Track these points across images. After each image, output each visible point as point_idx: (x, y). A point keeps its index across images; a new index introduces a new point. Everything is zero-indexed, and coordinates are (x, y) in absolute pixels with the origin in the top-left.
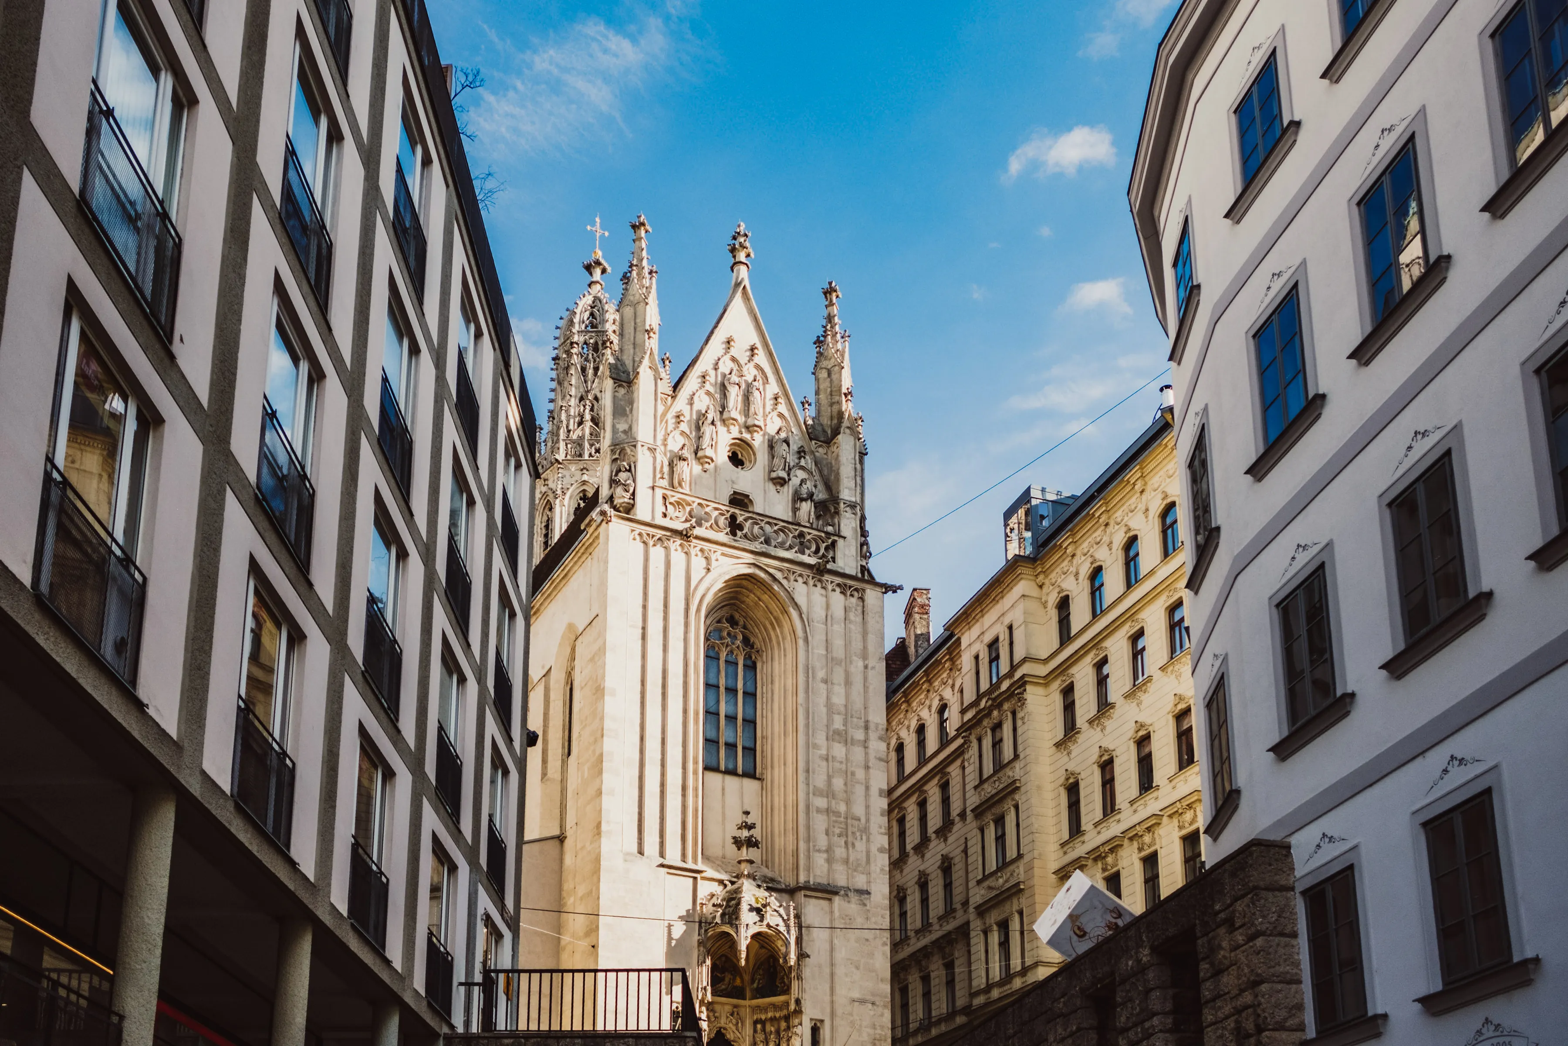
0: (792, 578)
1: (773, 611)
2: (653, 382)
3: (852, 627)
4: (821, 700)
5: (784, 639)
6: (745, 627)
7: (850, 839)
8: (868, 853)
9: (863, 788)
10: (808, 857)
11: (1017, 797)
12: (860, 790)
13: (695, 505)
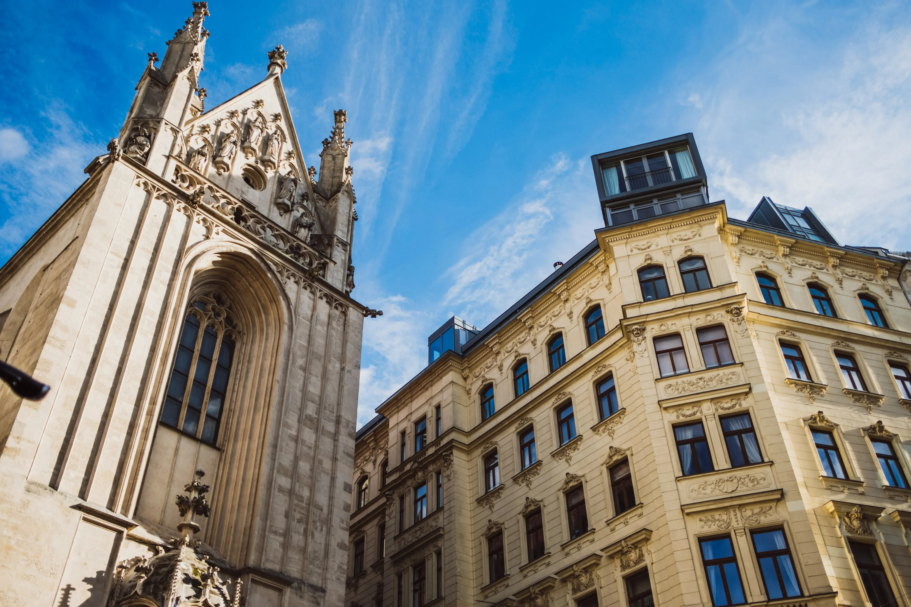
0: (286, 274)
1: (262, 299)
2: (188, 90)
3: (334, 334)
4: (298, 384)
5: (268, 325)
6: (230, 308)
7: (311, 527)
8: (327, 546)
9: (328, 478)
10: (263, 537)
11: (440, 544)
12: (324, 480)
13: (206, 186)
